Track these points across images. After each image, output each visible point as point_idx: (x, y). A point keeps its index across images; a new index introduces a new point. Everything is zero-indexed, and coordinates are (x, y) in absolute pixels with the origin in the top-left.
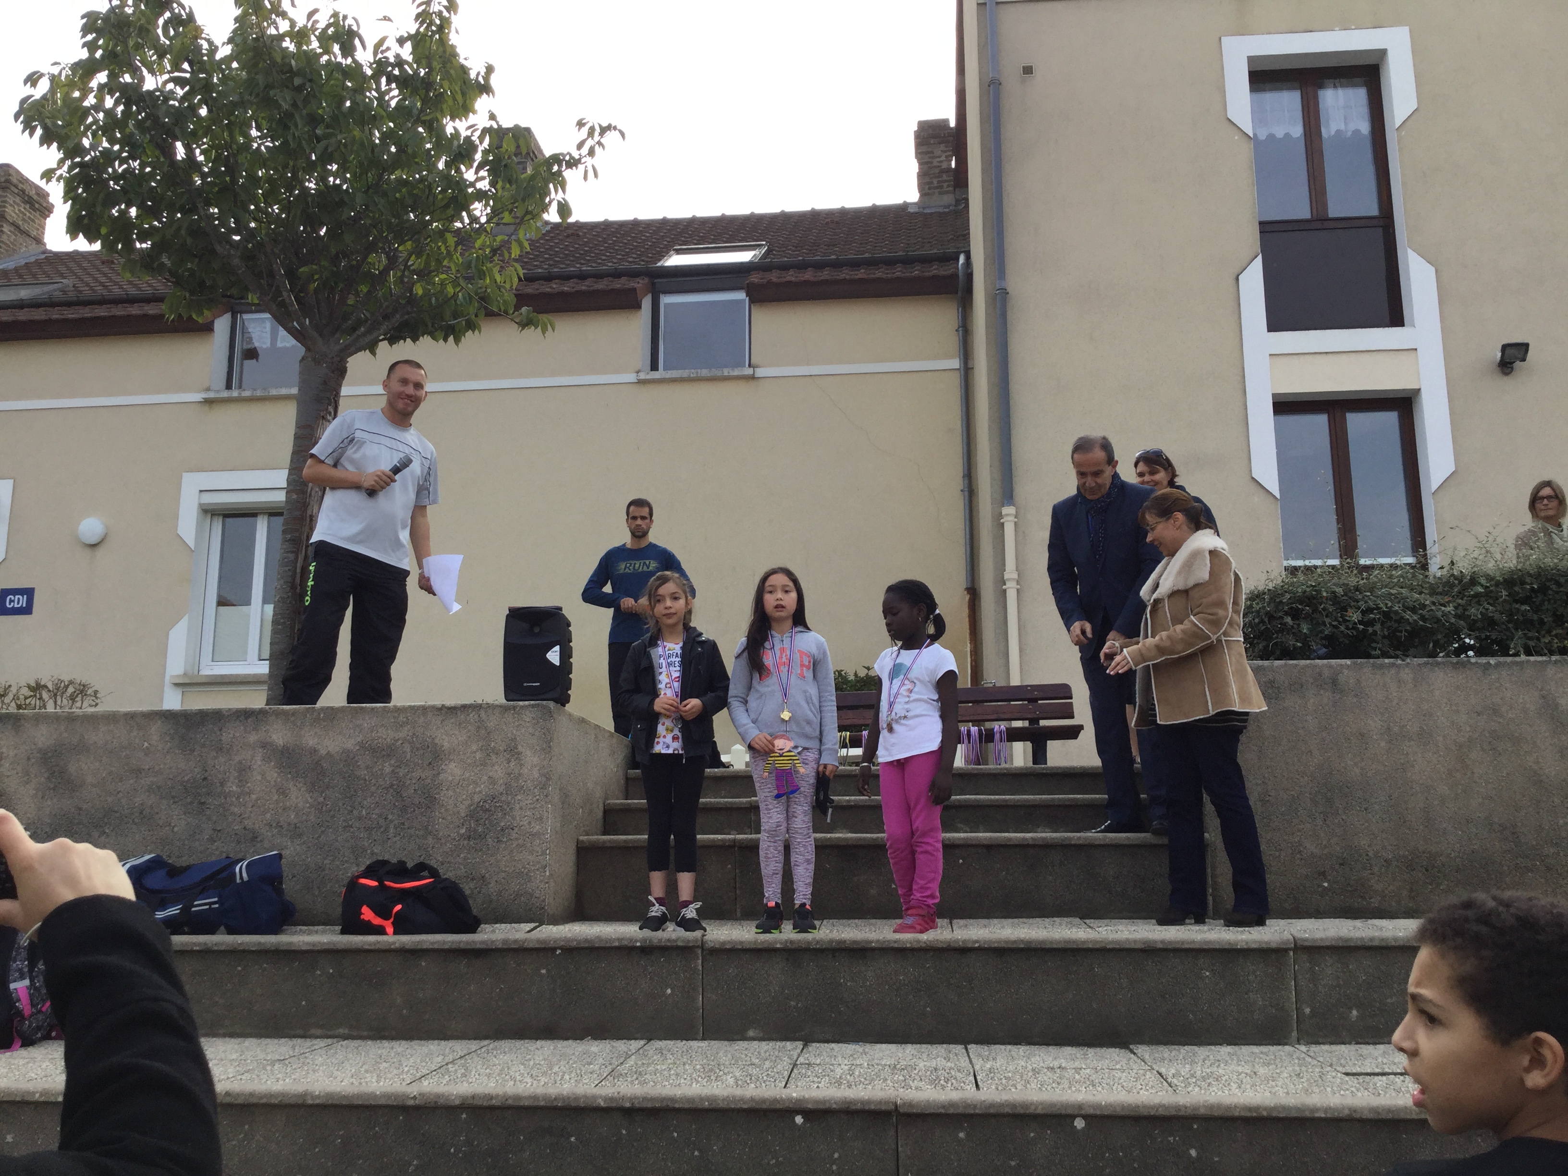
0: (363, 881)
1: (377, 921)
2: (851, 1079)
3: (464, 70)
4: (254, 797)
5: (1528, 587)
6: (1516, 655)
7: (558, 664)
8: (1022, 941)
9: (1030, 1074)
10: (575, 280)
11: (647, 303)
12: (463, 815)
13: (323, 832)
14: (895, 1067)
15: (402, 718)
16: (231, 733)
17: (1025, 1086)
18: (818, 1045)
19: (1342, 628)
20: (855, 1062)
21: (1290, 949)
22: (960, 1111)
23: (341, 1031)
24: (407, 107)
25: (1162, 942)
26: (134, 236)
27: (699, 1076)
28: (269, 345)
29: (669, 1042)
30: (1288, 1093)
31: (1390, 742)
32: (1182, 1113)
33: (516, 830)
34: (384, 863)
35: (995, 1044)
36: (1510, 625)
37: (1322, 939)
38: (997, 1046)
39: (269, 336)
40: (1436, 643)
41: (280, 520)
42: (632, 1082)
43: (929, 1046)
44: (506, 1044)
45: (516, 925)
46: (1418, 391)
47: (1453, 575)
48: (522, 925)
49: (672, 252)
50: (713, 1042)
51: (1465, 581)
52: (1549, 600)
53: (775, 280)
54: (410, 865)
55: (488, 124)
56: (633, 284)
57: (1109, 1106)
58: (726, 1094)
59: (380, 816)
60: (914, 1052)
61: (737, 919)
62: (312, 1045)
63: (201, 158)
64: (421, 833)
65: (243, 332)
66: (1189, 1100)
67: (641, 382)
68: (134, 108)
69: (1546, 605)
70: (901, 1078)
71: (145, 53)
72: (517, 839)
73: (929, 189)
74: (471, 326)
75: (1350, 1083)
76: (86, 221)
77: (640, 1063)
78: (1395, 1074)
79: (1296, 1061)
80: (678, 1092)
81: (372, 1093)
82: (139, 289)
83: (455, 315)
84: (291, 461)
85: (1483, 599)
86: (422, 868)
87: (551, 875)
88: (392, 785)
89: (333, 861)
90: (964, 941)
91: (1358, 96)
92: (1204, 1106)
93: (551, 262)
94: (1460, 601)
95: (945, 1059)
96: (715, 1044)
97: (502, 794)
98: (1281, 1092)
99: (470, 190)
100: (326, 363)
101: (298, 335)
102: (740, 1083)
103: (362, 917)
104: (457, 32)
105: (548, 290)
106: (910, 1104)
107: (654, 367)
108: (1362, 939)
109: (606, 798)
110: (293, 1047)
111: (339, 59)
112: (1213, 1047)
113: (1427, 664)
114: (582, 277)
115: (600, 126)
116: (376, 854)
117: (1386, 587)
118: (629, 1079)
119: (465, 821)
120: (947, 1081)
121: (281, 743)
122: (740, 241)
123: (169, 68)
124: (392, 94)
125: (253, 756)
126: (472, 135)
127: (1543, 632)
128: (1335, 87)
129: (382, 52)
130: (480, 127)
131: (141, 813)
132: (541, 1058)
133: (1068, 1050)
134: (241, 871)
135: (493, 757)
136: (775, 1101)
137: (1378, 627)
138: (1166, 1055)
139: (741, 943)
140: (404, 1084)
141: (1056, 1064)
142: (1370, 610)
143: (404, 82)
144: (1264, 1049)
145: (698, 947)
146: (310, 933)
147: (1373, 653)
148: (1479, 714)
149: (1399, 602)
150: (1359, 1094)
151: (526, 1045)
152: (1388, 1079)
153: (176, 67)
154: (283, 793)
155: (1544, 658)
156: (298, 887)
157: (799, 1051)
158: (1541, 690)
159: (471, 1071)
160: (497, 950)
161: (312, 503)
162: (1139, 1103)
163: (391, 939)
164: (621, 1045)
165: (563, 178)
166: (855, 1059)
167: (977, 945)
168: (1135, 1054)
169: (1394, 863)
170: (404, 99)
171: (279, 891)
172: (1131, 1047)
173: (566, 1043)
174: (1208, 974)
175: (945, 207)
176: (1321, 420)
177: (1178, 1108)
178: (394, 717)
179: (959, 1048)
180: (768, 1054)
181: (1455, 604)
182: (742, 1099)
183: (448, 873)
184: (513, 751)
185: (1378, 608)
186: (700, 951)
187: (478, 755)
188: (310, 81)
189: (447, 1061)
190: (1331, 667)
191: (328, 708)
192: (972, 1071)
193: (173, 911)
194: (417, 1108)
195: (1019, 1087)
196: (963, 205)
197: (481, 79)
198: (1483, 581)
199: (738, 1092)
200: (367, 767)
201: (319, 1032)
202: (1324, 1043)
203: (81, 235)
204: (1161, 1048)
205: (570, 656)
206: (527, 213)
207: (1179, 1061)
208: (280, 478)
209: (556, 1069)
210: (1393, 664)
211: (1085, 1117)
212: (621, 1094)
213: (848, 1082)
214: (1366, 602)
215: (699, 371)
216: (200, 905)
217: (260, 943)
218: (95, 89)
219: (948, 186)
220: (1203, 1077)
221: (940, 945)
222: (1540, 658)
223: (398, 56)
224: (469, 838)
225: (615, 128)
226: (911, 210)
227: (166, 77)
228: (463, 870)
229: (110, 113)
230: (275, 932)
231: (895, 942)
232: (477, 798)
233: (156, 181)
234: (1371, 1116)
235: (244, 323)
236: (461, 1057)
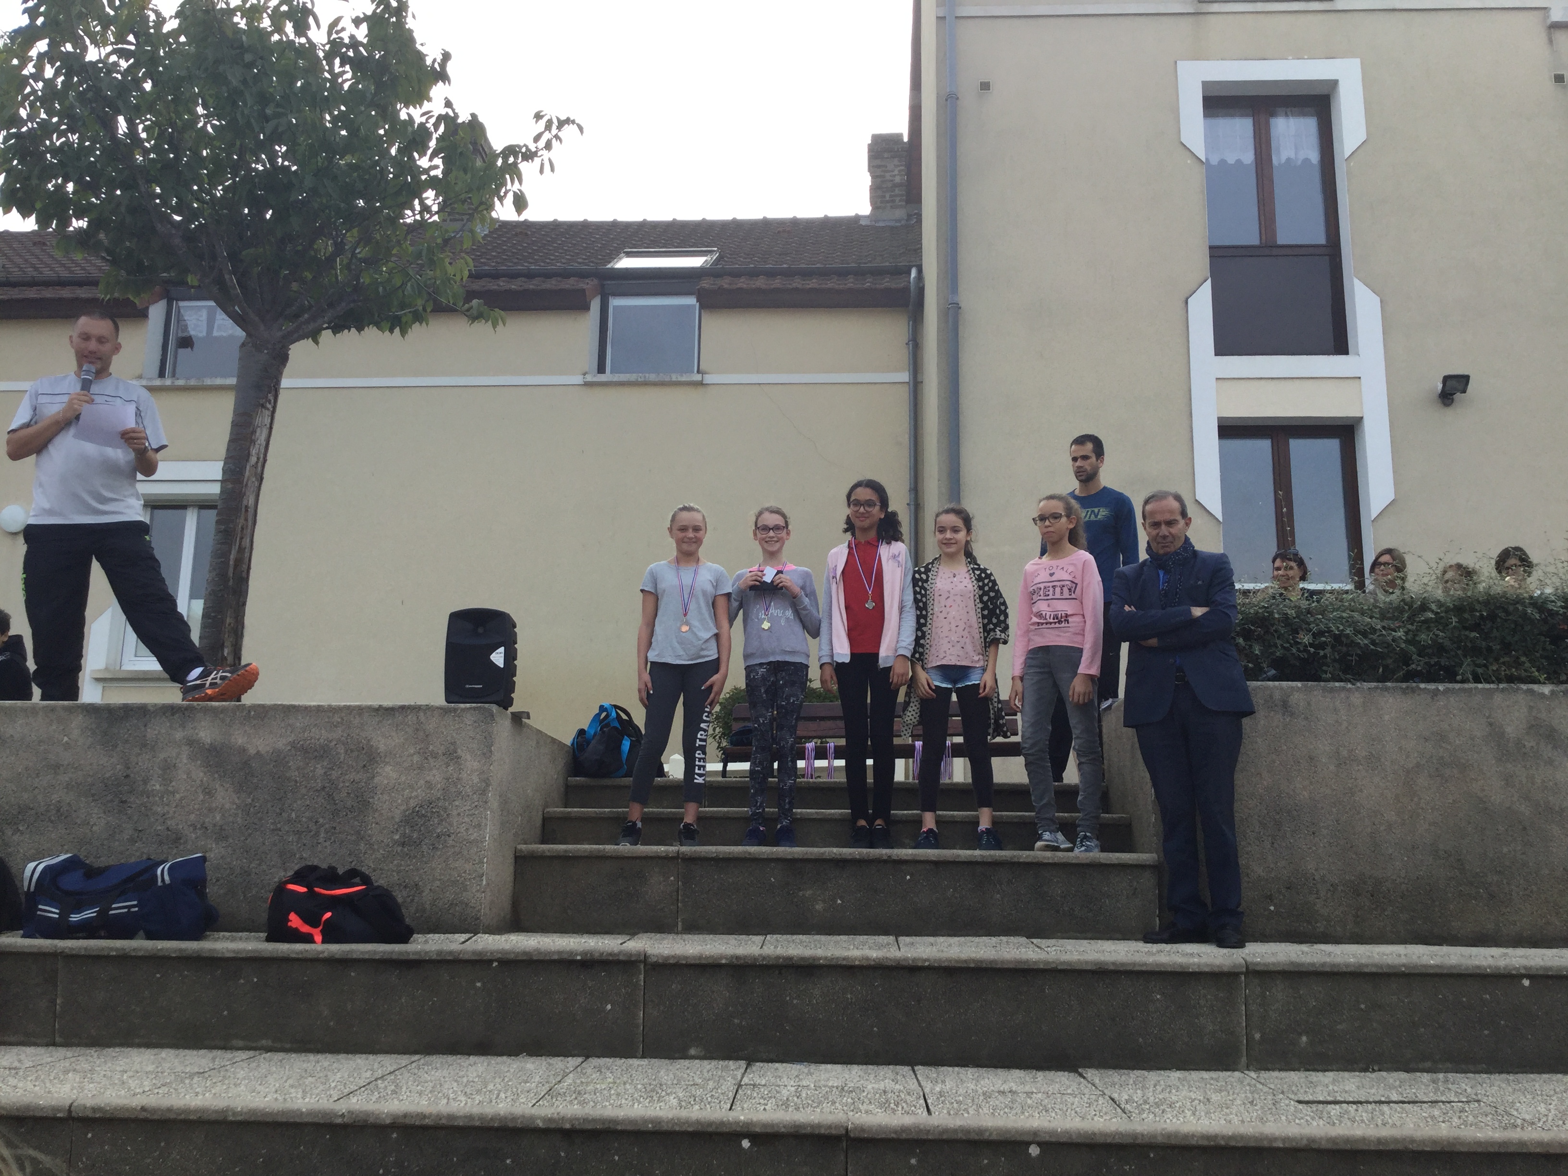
0: (291, 887)
1: (305, 929)
2: (799, 1101)
3: (421, 57)
4: (178, 796)
5: (1478, 614)
6: (1463, 681)
7: (502, 666)
8: (973, 961)
9: (981, 1098)
10: (523, 279)
11: (595, 305)
12: (397, 820)
13: (250, 835)
14: (843, 1089)
15: (337, 719)
16: (156, 730)
17: (977, 1111)
18: (762, 1064)
19: (1294, 650)
20: (801, 1083)
21: (1242, 973)
22: (913, 1136)
23: (264, 1042)
24: (360, 90)
25: (1114, 964)
26: (71, 212)
27: (641, 1096)
28: (204, 334)
29: (608, 1060)
30: (1243, 1121)
31: (1338, 766)
32: (1139, 1141)
33: (453, 836)
34: (314, 868)
35: (943, 1065)
36: (1459, 652)
37: (1274, 964)
38: (945, 1068)
39: (205, 324)
40: (1386, 667)
41: (212, 515)
42: (571, 1102)
43: (875, 1067)
44: (437, 1060)
45: (450, 936)
46: (1361, 419)
47: (1403, 600)
48: (457, 936)
49: (622, 255)
50: (653, 1061)
51: (1415, 606)
52: (1497, 629)
53: (726, 286)
54: (341, 871)
55: (444, 111)
56: (582, 285)
57: (1067, 1132)
58: (670, 1116)
59: (310, 819)
60: (860, 1073)
61: (677, 933)
62: (234, 1057)
63: (144, 135)
64: (354, 838)
65: (178, 322)
66: (1146, 1127)
67: (587, 384)
68: (76, 79)
69: (1495, 633)
70: (849, 1100)
71: (88, 23)
72: (453, 846)
73: (881, 202)
74: (418, 318)
75: (1304, 1112)
76: (20, 194)
77: (579, 1081)
78: (1348, 1103)
79: (1248, 1088)
80: (621, 1113)
81: (298, 1110)
82: (72, 272)
83: (403, 306)
84: (228, 450)
85: (1432, 625)
86: (353, 875)
87: (488, 884)
88: (324, 788)
89: (260, 865)
90: (914, 960)
91: (1307, 126)
92: (1161, 1134)
93: (498, 260)
94: (1410, 627)
95: (893, 1081)
96: (656, 1062)
97: (439, 799)
98: (1236, 1120)
99: (424, 177)
100: (267, 349)
101: (239, 320)
102: (683, 1104)
103: (289, 924)
104: (414, 17)
105: (496, 287)
106: (862, 1129)
107: (601, 369)
108: (1313, 964)
109: (546, 806)
110: (214, 1059)
111: (292, 36)
112: (1162, 1072)
113: (1377, 688)
114: (530, 275)
115: (558, 119)
116: (305, 859)
117: (1337, 610)
118: (568, 1099)
119: (400, 826)
120: (897, 1105)
121: (209, 742)
122: (692, 247)
123: (113, 40)
124: (345, 77)
125: (179, 754)
126: (427, 122)
127: (1491, 660)
128: (1287, 115)
129: (337, 32)
130: (436, 114)
131: (58, 811)
132: (475, 1074)
133: (1017, 1073)
134: (163, 873)
135: (431, 760)
136: (722, 1123)
137: (1328, 650)
138: (1116, 1080)
139: (686, 958)
140: (331, 1100)
141: (1006, 1087)
142: (1321, 633)
143: (357, 64)
144: (1214, 1074)
145: (640, 961)
146: (233, 940)
147: (1324, 676)
148: (1426, 740)
149: (1350, 626)
150: (1315, 1123)
151: (459, 1061)
152: (1341, 1108)
153: (121, 38)
154: (209, 793)
155: (1492, 686)
156: (222, 891)
157: (742, 1070)
158: (1488, 718)
159: (401, 1088)
160: (431, 962)
161: (248, 493)
162: (1096, 1130)
163: (319, 948)
164: (558, 1063)
165: (519, 169)
166: (801, 1080)
167: (927, 964)
168: (1084, 1078)
169: (1340, 888)
170: (357, 83)
171: (202, 895)
172: (1080, 1070)
173: (499, 1059)
174: (1158, 997)
175: (897, 221)
176: (1264, 446)
177: (1135, 1136)
178: (329, 717)
179: (906, 1070)
180: (710, 1073)
181: (1405, 630)
182: (687, 1122)
183: (380, 881)
184: (452, 755)
185: (1329, 631)
186: (642, 966)
187: (416, 758)
188: (261, 58)
189: (376, 1075)
190: (1282, 689)
191: (259, 705)
192: (922, 1094)
193: (90, 914)
194: (344, 1127)
195: (971, 1111)
196: (915, 220)
197: (436, 66)
198: (1434, 607)
199: (684, 1114)
200: (298, 769)
201: (241, 1043)
202: (1273, 1070)
203: (14, 209)
204: (1111, 1072)
205: (515, 659)
206: (481, 203)
207: (1130, 1087)
208: (215, 470)
209: (491, 1087)
210: (1344, 688)
211: (1039, 1144)
212: (562, 1115)
213: (796, 1104)
214: (1317, 625)
215: (647, 375)
216: (118, 908)
217: (181, 950)
218: (35, 58)
219: (900, 201)
220: (1156, 1103)
221: (889, 963)
222: (1487, 686)
223: (352, 37)
224: (403, 844)
225: (573, 122)
226: (863, 223)
227: (109, 48)
228: (396, 878)
229: (49, 84)
230: (197, 935)
231: (844, 959)
232: (412, 803)
233: (95, 156)
234: (1329, 1146)
235: (179, 312)
236: (390, 1073)
